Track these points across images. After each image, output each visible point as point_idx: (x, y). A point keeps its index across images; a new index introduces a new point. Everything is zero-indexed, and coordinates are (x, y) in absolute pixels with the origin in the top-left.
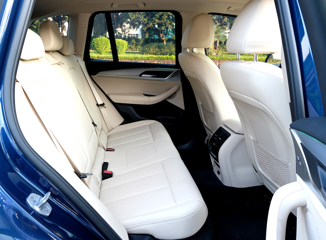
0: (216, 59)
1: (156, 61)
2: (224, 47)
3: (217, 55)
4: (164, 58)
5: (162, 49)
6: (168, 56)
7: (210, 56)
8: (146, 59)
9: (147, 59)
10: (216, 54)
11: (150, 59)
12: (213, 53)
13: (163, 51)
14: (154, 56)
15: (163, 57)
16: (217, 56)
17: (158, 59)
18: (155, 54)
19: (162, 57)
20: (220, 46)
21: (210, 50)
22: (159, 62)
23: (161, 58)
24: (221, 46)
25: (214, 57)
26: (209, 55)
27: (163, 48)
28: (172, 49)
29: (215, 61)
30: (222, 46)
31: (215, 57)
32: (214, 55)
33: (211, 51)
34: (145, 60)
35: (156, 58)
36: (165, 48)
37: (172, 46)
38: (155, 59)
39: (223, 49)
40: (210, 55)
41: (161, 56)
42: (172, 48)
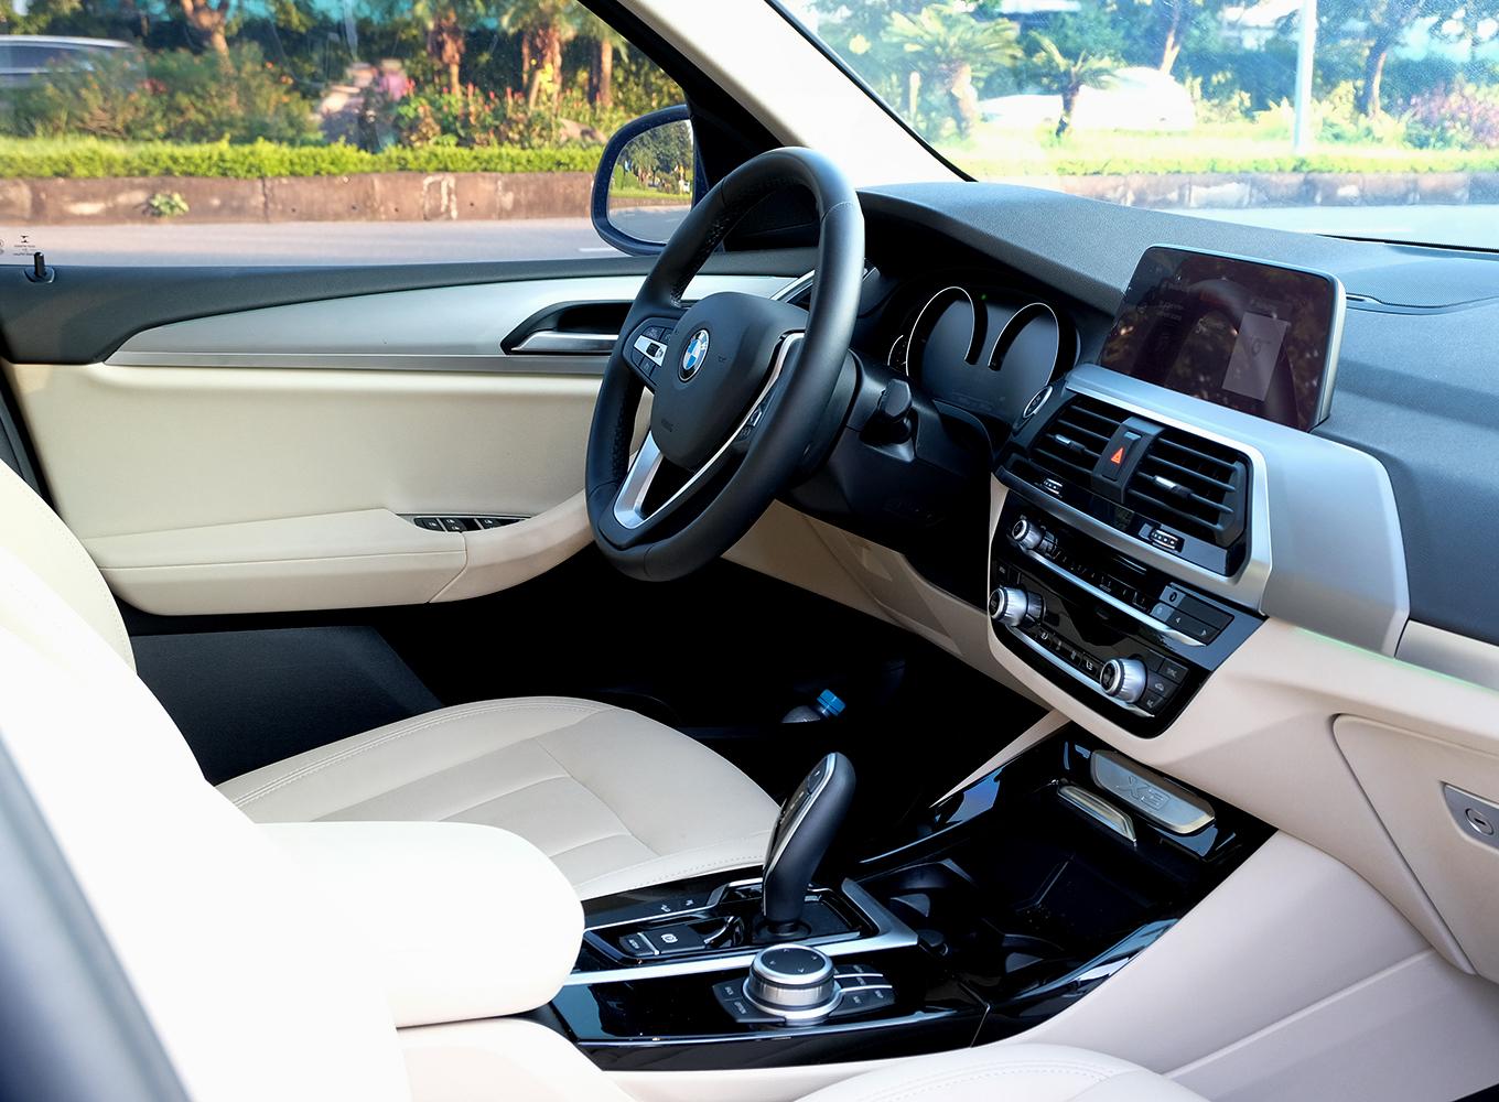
0: (586, 163)
1: (133, 187)
2: (653, 80)
3: (588, 139)
4: (197, 166)
5: (183, 100)
6: (224, 145)
7: (540, 147)
8: (47, 171)
9: (58, 174)
10: (584, 133)
11: (80, 171)
12: (558, 126)
13: (193, 115)
14: (116, 150)
15: (186, 158)
16: (589, 146)
17: (145, 173)
18: (129, 133)
19: (175, 160)
20: (626, 79)
21: (537, 103)
22: (153, 197)
23: (170, 164)
24: (631, 78)
25: (564, 150)
26: (536, 141)
27: (189, 91)
28: (258, 100)
29: (576, 177)
30: (637, 75)
31: (577, 153)
32: (568, 140)
33: (542, 108)
34: (39, 184)
35: (126, 162)
36: (203, 87)
37: (254, 75)
38: (118, 169)
39: (648, 94)
40: (540, 136)
41: (166, 149)
42: (260, 87)
